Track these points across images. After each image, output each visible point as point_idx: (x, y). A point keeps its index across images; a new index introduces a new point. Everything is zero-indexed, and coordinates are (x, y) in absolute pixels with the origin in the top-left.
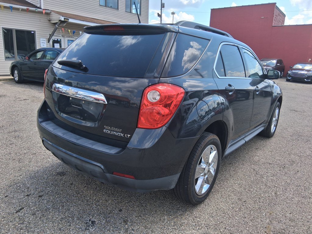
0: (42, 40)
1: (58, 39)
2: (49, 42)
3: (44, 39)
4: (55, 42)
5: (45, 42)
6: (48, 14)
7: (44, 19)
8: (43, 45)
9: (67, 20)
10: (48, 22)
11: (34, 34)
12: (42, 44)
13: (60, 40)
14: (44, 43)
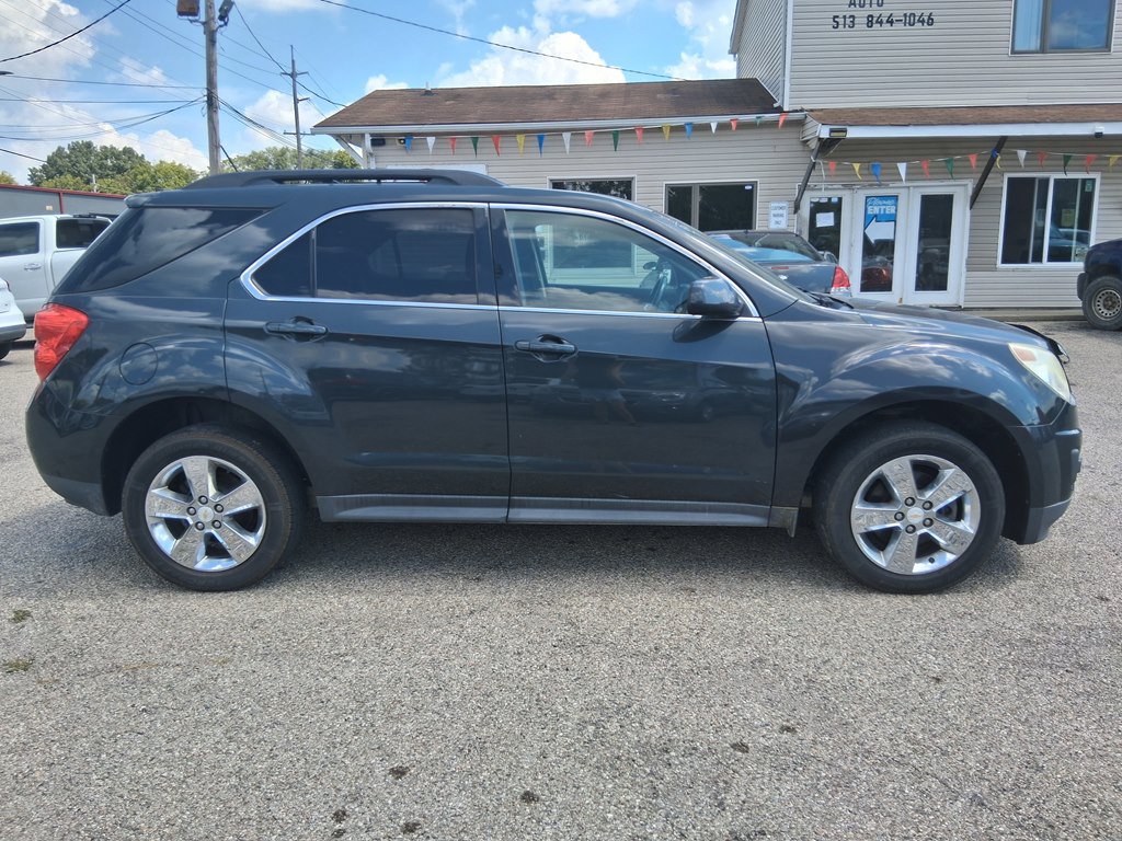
0: (775, 208)
1: (830, 199)
2: (797, 208)
3: (781, 205)
4: (818, 208)
5: (784, 212)
6: (800, 123)
7: (789, 141)
8: (777, 223)
9: (841, 134)
10: (800, 148)
11: (751, 191)
12: (773, 220)
13: (840, 199)
14: (782, 215)
